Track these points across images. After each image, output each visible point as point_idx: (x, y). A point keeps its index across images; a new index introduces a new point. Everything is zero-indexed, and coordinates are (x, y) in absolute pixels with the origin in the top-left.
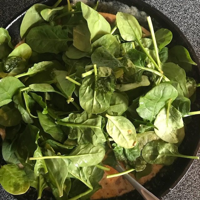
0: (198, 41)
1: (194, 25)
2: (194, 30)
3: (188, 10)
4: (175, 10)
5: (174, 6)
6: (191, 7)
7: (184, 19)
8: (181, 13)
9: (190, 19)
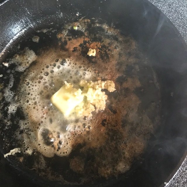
0: (183, 34)
1: (179, 18)
2: (179, 23)
3: (172, 5)
4: (159, 5)
5: (158, 1)
6: (175, 2)
7: (169, 13)
8: (165, 8)
9: (175, 13)
